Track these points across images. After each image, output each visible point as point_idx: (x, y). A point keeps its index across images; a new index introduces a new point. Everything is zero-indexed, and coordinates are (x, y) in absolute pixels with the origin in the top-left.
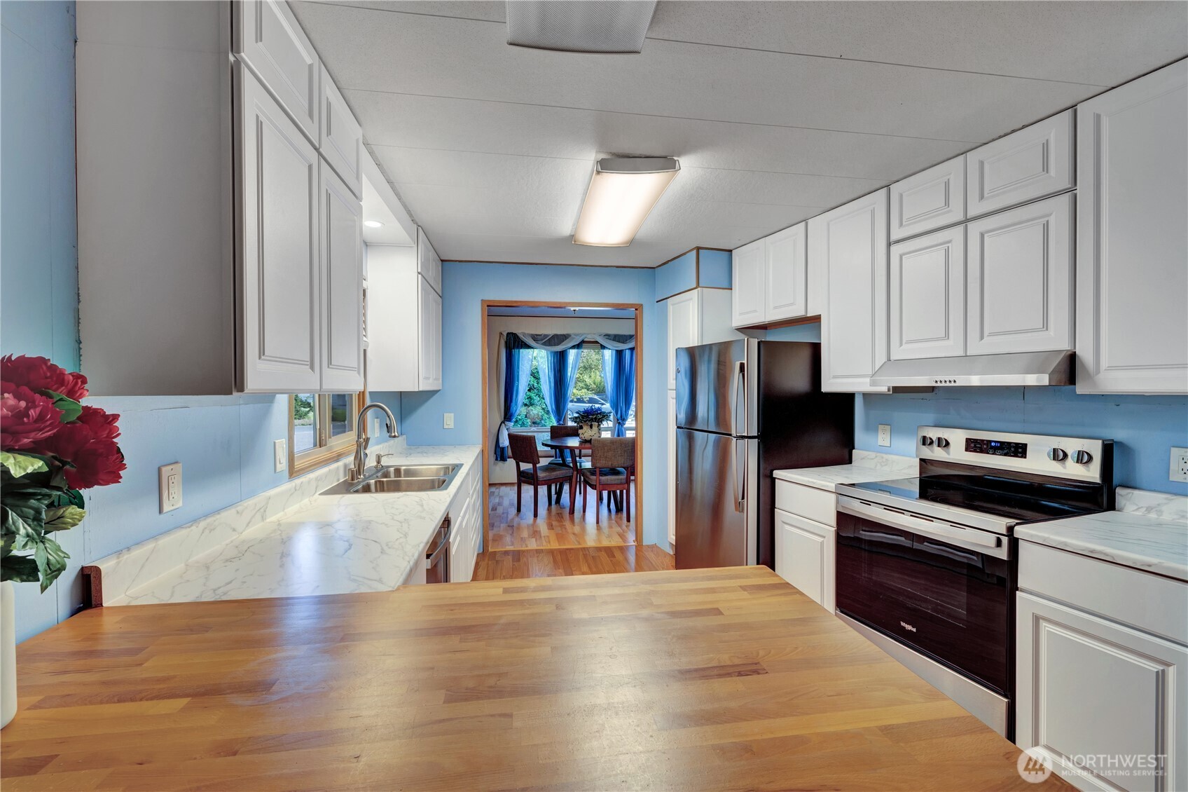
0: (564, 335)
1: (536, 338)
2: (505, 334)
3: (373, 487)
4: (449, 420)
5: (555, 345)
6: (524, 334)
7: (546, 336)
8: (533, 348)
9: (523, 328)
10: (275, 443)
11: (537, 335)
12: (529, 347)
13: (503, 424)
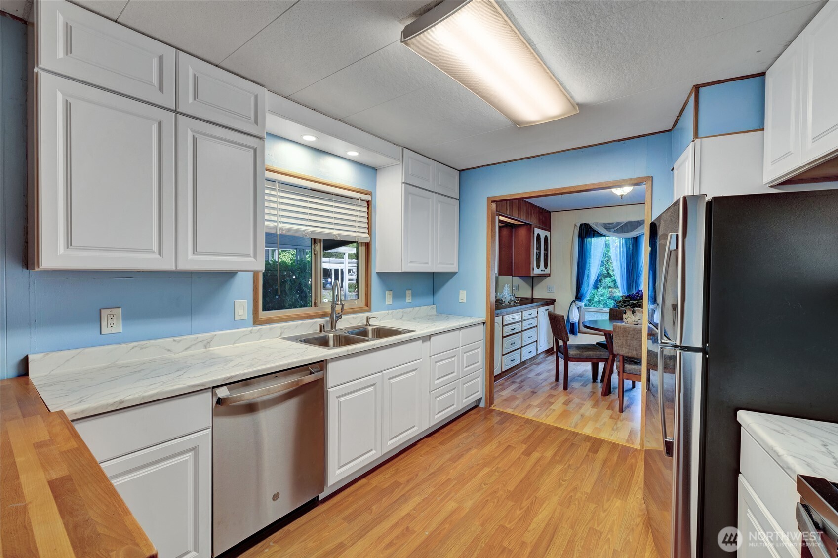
0: (638, 222)
1: (608, 227)
2: (578, 226)
3: (331, 343)
4: (463, 296)
5: (628, 232)
6: (596, 224)
7: (618, 224)
8: (605, 236)
9: (594, 219)
10: (234, 302)
11: (609, 224)
12: (601, 235)
13: (574, 304)
